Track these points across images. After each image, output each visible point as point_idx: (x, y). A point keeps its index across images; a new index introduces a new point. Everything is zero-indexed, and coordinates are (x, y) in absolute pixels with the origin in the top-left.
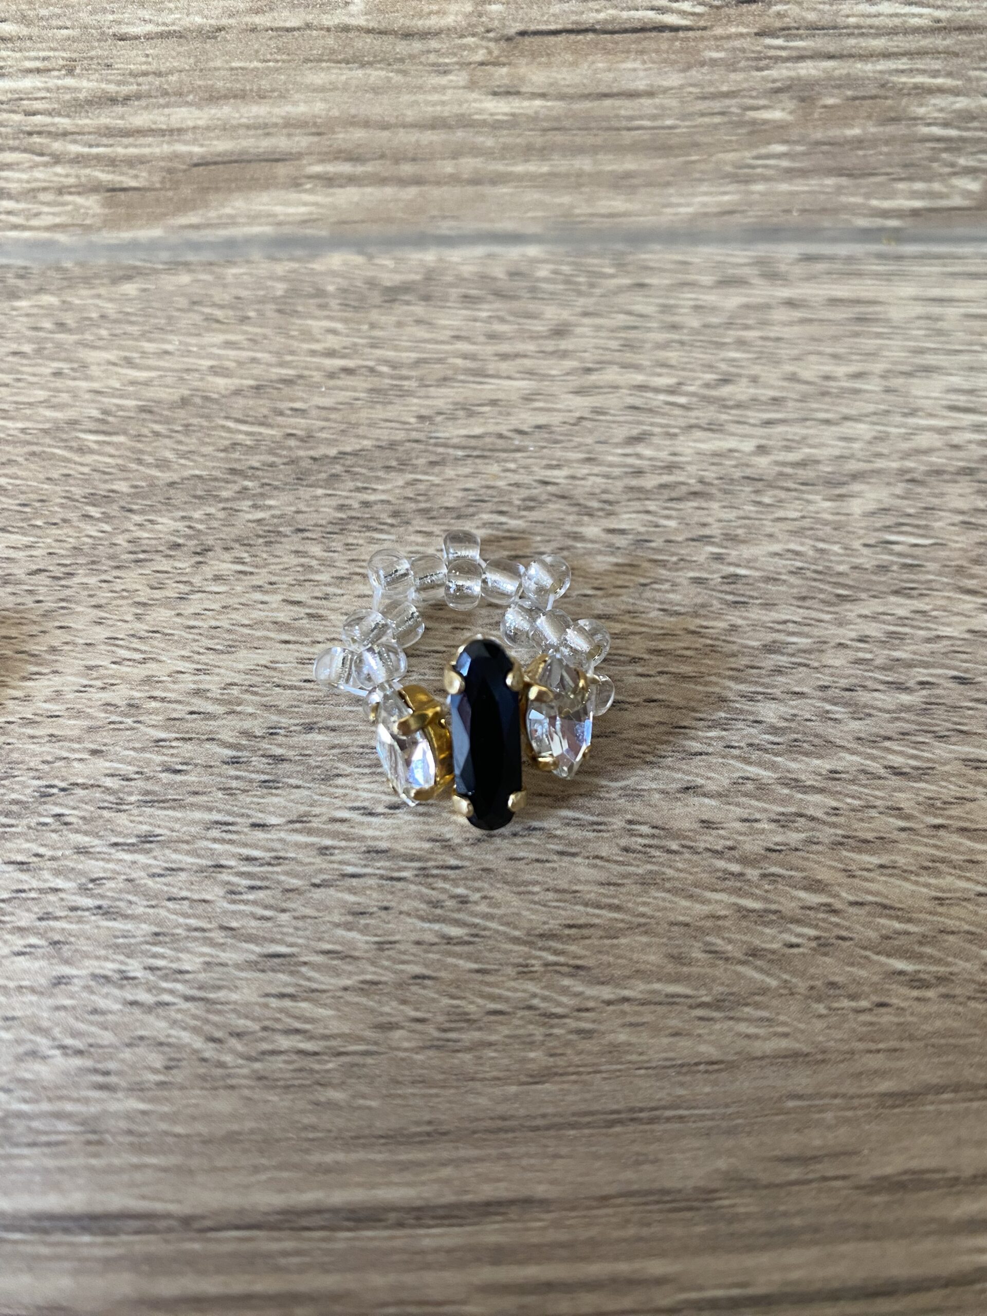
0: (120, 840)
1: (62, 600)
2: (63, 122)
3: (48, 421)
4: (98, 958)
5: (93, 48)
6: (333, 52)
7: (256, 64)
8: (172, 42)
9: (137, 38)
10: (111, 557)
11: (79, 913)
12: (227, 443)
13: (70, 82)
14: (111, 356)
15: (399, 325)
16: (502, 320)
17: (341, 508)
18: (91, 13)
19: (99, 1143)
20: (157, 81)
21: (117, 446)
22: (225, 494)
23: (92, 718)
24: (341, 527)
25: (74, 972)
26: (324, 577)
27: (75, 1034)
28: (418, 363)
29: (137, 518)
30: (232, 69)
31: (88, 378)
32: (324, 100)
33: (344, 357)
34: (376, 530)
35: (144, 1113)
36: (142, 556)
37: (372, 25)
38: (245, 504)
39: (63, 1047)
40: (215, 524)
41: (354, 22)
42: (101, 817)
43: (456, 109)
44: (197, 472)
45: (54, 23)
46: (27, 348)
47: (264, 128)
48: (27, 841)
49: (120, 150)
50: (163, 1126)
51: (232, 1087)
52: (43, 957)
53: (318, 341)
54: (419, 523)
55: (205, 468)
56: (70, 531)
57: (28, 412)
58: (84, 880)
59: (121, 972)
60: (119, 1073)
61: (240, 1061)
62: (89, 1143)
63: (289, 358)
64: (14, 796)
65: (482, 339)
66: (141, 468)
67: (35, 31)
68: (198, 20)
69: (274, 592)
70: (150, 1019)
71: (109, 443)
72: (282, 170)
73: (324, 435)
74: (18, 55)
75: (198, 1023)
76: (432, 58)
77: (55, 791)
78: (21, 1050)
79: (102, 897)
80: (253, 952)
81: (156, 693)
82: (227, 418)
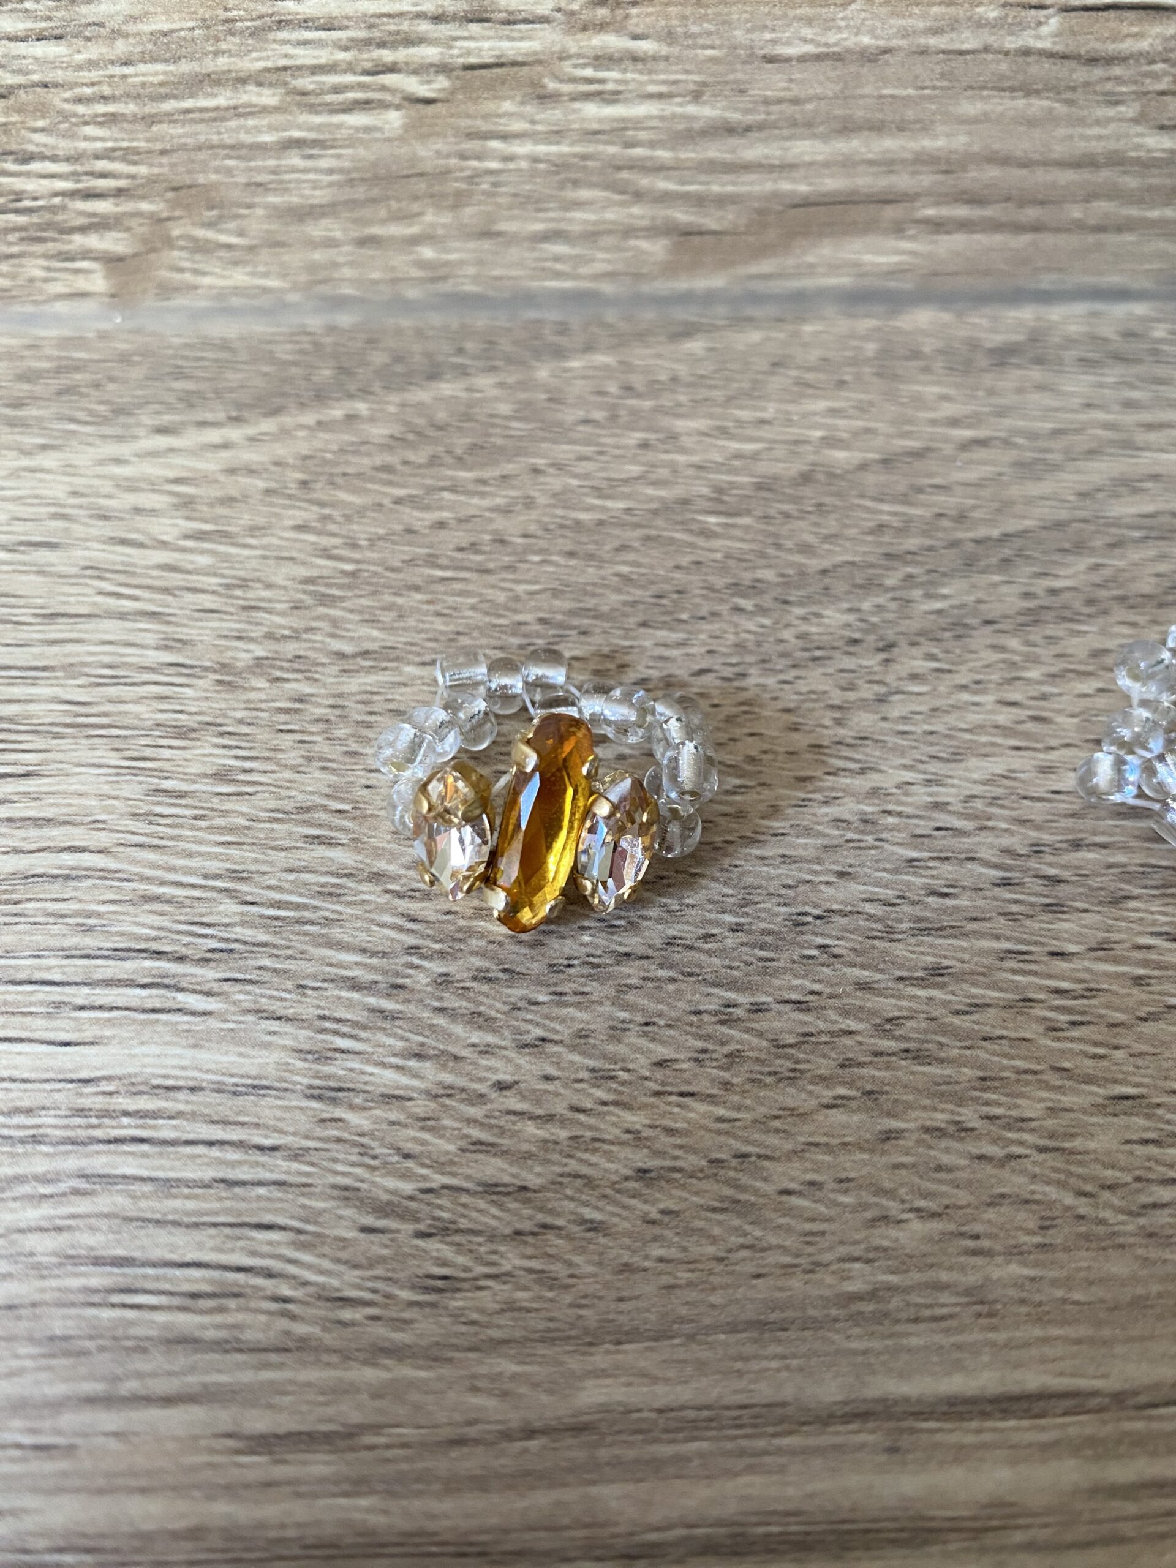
0: (905, 974)
1: (742, 704)
2: (663, 155)
3: (652, 499)
4: (925, 1108)
5: (734, 71)
6: (1003, 77)
7: (911, 91)
8: (827, 65)
9: (788, 60)
10: (784, 655)
11: (886, 1058)
12: (871, 524)
13: (691, 109)
14: (701, 424)
15: (1020, 391)
16: (1131, 386)
17: (1027, 595)
18: (748, 31)
19: (991, 1315)
20: (788, 109)
21: (747, 528)
22: (890, 582)
23: (824, 835)
24: (1033, 617)
25: (903, 1125)
26: (1034, 674)
27: (927, 1195)
28: (1056, 433)
29: (799, 611)
30: (880, 97)
31: (683, 451)
32: (969, 133)
33: (969, 426)
34: (1072, 620)
35: (1033, 1279)
36: (818, 653)
37: (1060, 48)
38: (917, 593)
39: (918, 1210)
40: (890, 616)
41: (1039, 45)
42: (873, 947)
43: (1113, 145)
44: (849, 558)
45: (701, 41)
46: (599, 415)
47: (889, 164)
48: (796, 976)
49: (716, 188)
50: (1059, 1293)
51: (1122, 1246)
52: (859, 1109)
53: (934, 409)
54: (1120, 613)
55: (856, 553)
56: (725, 626)
57: (626, 490)
58: (878, 1021)
59: (957, 1123)
60: (990, 1236)
61: (1122, 1217)
62: (979, 1315)
63: (907, 428)
64: (763, 925)
65: (1117, 408)
66: (783, 555)
67: (676, 50)
68: (866, 40)
69: (983, 692)
70: (1005, 1173)
71: (733, 526)
72: (890, 212)
73: (976, 514)
74: (645, 78)
75: (1062, 1177)
76: (1109, 86)
77: (809, 919)
78: (868, 1215)
79: (906, 1039)
80: (1097, 1094)
81: (890, 807)
82: (862, 496)
